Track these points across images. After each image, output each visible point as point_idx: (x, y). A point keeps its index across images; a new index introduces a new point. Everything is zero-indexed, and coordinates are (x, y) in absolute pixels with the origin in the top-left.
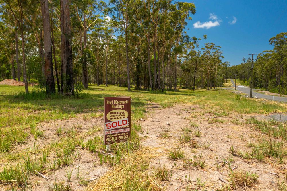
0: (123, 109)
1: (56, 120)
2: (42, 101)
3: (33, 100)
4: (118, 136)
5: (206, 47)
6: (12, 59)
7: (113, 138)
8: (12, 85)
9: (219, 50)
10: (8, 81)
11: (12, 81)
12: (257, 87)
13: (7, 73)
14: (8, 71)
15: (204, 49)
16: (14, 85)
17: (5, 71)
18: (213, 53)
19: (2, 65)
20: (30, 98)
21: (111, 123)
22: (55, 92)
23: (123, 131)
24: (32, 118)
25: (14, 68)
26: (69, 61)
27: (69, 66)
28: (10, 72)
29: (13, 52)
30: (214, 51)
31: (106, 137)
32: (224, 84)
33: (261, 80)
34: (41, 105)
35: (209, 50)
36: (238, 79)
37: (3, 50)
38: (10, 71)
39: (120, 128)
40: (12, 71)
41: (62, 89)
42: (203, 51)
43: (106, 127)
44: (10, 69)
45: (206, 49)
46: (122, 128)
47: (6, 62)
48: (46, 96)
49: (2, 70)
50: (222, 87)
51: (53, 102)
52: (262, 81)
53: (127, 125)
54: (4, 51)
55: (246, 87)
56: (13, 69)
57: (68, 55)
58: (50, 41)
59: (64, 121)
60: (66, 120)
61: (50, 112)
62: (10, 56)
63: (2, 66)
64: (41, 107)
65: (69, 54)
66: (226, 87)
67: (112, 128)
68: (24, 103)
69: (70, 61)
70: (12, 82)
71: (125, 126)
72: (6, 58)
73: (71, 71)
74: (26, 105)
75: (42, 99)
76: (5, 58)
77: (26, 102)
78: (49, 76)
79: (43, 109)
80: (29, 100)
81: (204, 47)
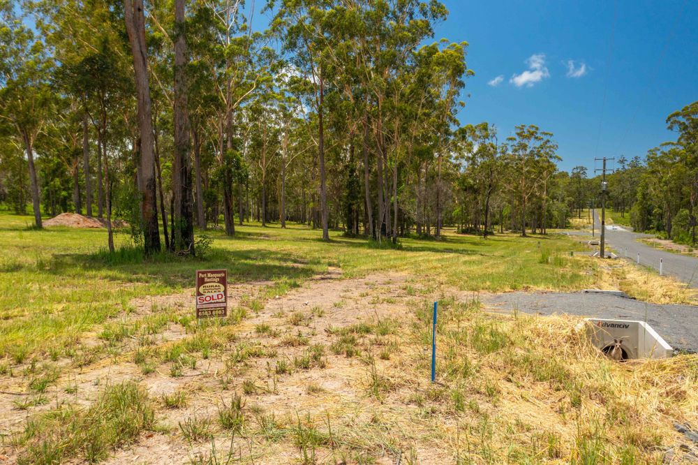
0: (218, 282)
1: (155, 295)
2: (137, 265)
3: (122, 263)
4: (212, 311)
5: (518, 134)
6: (74, 166)
7: (206, 312)
8: (75, 226)
9: (548, 141)
10: (66, 218)
11: (75, 216)
12: (649, 229)
13: (62, 197)
14: (64, 193)
15: (515, 139)
16: (79, 226)
17: (58, 192)
18: (535, 148)
19: (52, 180)
20: (117, 261)
21: (204, 297)
22: (160, 249)
23: (218, 305)
24: (122, 293)
25: (79, 186)
26: (186, 192)
27: (187, 201)
28: (70, 195)
29: (77, 153)
30: (538, 144)
31: (198, 311)
32: (571, 221)
33: (660, 211)
34: (135, 273)
35: (526, 142)
36: (609, 208)
37: (56, 148)
38: (68, 194)
39: (214, 303)
40: (74, 193)
41: (173, 243)
42: (511, 143)
43: (198, 301)
44: (69, 189)
45: (518, 139)
46: (217, 303)
47: (63, 173)
48: (144, 257)
49: (52, 192)
50: (566, 227)
51: (154, 268)
52: (661, 216)
53: (223, 299)
54: (58, 151)
55: (624, 230)
56: (77, 189)
57: (184, 182)
58: (153, 158)
59: (164, 297)
60: (167, 296)
61: (147, 284)
62: (69, 161)
63: (52, 183)
64: (134, 276)
65: (186, 180)
66: (576, 229)
67: (205, 302)
68: (108, 269)
69: (188, 193)
70: (75, 220)
71: (220, 301)
72: (63, 165)
73: (189, 210)
74: (110, 273)
75: (137, 262)
76: (59, 165)
77: (110, 268)
78: (149, 221)
79: (138, 280)
80: (115, 264)
81: (514, 135)
